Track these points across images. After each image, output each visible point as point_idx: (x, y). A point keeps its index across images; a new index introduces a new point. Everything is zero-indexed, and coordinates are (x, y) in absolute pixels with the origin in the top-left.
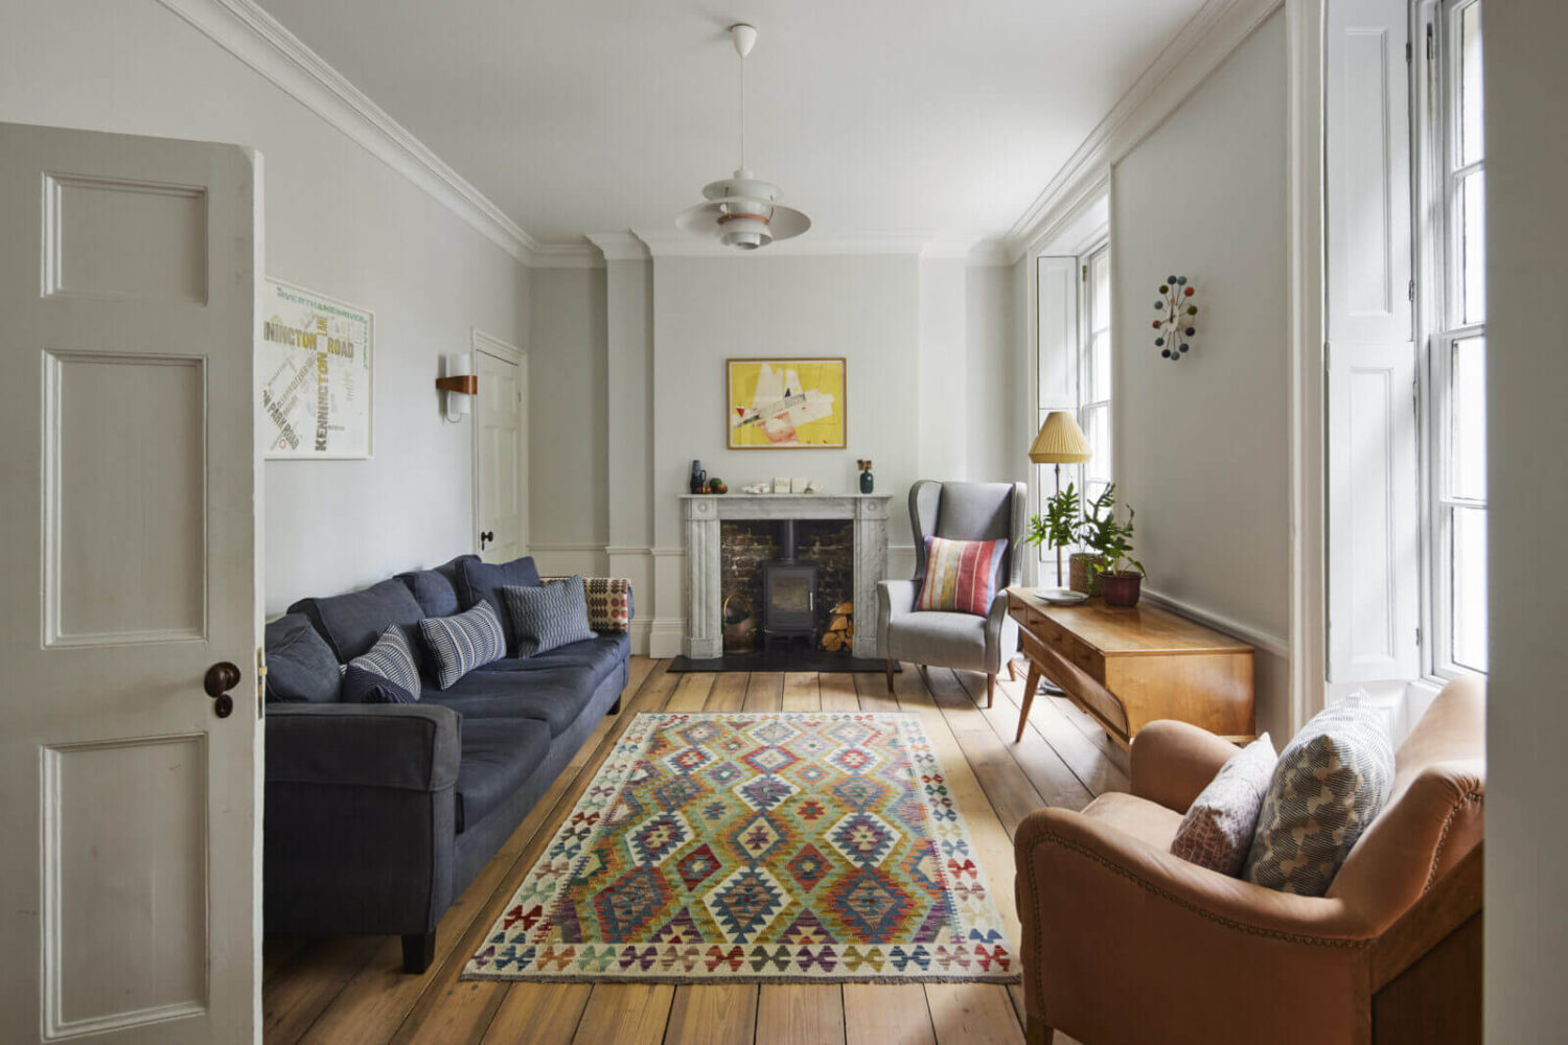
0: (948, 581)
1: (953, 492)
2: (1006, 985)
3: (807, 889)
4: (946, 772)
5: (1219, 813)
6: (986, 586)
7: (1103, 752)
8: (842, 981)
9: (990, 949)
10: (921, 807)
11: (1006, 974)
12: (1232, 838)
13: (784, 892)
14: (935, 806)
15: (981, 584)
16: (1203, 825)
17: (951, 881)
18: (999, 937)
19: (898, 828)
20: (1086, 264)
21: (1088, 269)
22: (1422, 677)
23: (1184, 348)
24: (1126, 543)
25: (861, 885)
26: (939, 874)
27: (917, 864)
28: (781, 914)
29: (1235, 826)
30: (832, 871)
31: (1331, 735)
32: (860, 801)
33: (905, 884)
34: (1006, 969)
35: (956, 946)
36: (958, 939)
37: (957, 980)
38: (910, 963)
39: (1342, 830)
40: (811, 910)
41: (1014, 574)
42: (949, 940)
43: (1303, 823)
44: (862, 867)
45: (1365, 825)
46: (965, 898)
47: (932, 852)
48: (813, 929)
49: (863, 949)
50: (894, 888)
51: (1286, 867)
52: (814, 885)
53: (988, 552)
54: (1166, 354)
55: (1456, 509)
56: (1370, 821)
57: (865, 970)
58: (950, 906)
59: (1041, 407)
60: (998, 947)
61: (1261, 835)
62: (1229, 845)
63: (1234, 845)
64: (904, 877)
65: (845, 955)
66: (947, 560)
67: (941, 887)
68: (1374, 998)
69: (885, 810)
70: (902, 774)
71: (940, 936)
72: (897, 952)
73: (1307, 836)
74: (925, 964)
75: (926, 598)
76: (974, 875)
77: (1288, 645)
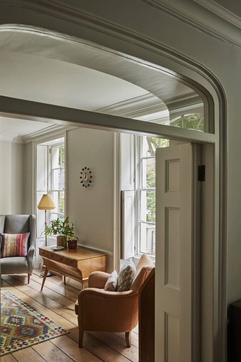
0: (12, 247)
1: (10, 219)
2: (66, 335)
3: (9, 334)
4: (26, 301)
5: (113, 282)
6: (24, 248)
7: (65, 288)
8: (30, 346)
9: (61, 330)
10: (26, 311)
11: (66, 333)
12: (115, 286)
13: (3, 336)
14: (29, 309)
15: (23, 247)
16: (111, 285)
17: (44, 322)
18: (61, 328)
19: (23, 316)
20: (50, 148)
21: (51, 150)
22: (135, 256)
23: (89, 185)
24: (72, 233)
25: (22, 329)
26: (40, 321)
27: (34, 321)
28: (6, 340)
29: (115, 284)
30: (12, 329)
31: (130, 265)
32: (8, 314)
33: (34, 326)
34: (66, 332)
35: (53, 332)
36: (53, 331)
37: (57, 337)
38: (45, 338)
39: (131, 280)
40: (13, 337)
41: (32, 243)
42: (51, 332)
43: (126, 281)
44: (20, 326)
45: (134, 279)
46: (50, 324)
47: (35, 318)
48: (17, 340)
49: (33, 339)
50: (32, 327)
51: (123, 288)
52: (10, 333)
53: (24, 237)
54: (84, 185)
55: (141, 223)
56: (134, 278)
57: (35, 342)
58: (47, 326)
59: (37, 191)
60: (62, 329)
61: (119, 285)
62: (114, 288)
63: (115, 288)
64: (32, 325)
65: (29, 342)
66: (11, 241)
67: (42, 324)
68: (141, 293)
69: (16, 313)
70: (13, 305)
71: (48, 332)
72: (40, 337)
73: (126, 283)
74: (48, 337)
75: (4, 254)
76: (49, 319)
77: (113, 253)
